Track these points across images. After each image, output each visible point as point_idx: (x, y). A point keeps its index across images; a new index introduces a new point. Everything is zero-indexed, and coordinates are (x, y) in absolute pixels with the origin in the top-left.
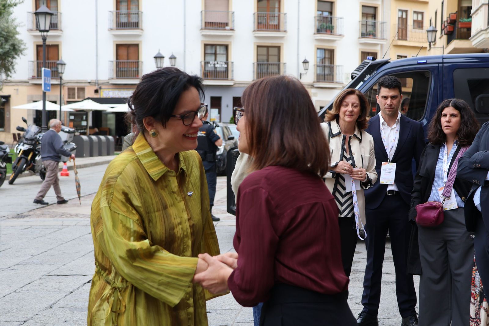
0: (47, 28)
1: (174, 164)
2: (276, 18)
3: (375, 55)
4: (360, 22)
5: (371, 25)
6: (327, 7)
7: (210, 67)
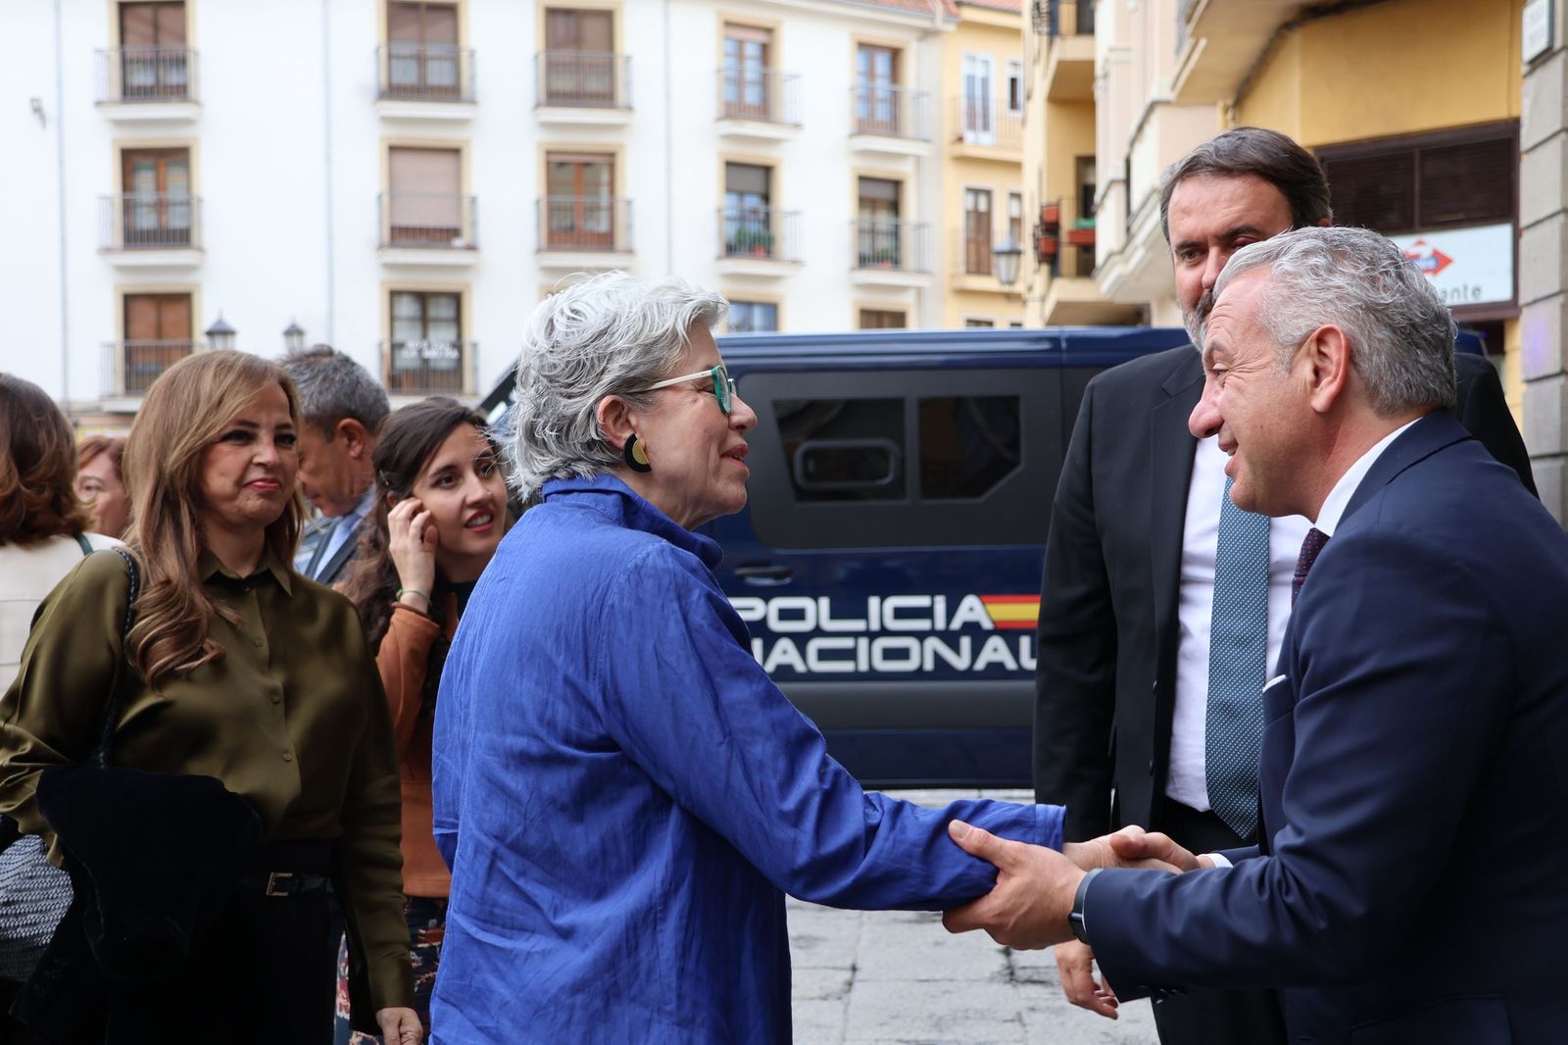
2: (604, 215)
3: (898, 318)
4: (852, 223)
5: (887, 234)
6: (755, 180)
7: (408, 358)
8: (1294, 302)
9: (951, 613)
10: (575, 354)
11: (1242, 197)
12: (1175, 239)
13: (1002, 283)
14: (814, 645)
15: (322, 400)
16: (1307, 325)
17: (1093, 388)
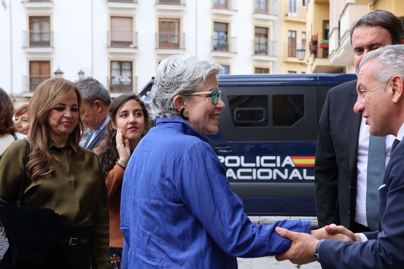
2: (176, 38)
3: (267, 70)
4: (253, 41)
5: (264, 44)
6: (223, 27)
7: (116, 81)
8: (385, 69)
9: (282, 162)
10: (171, 80)
11: (375, 33)
12: (354, 46)
13: (299, 60)
14: (239, 171)
15: (90, 94)
16: (390, 76)
17: (330, 93)
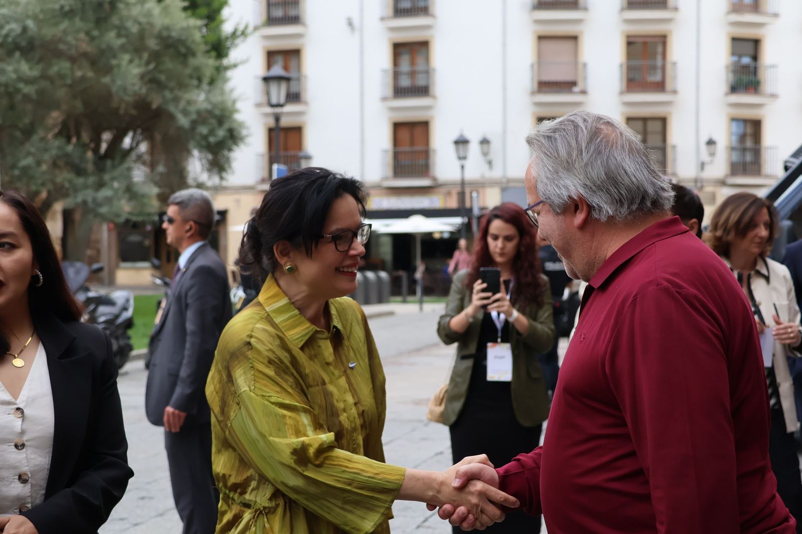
0: (282, 101)
1: (322, 321)
2: (659, 72)
6: (750, 47)
